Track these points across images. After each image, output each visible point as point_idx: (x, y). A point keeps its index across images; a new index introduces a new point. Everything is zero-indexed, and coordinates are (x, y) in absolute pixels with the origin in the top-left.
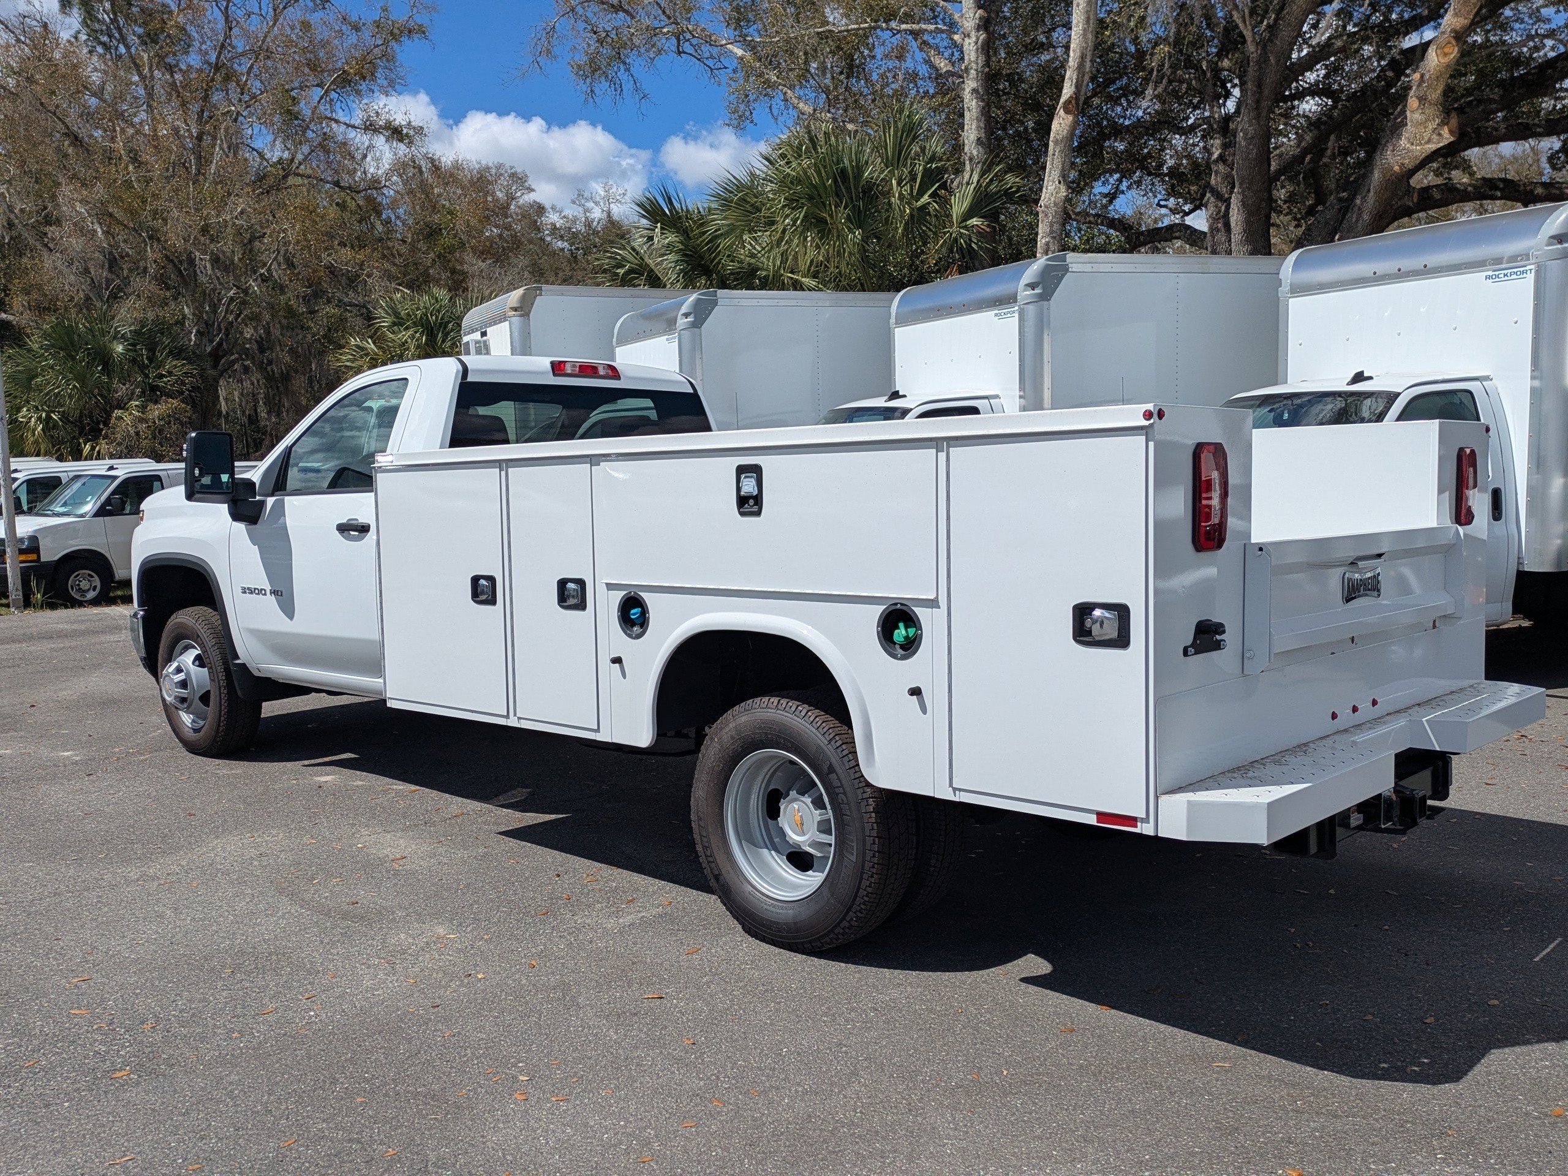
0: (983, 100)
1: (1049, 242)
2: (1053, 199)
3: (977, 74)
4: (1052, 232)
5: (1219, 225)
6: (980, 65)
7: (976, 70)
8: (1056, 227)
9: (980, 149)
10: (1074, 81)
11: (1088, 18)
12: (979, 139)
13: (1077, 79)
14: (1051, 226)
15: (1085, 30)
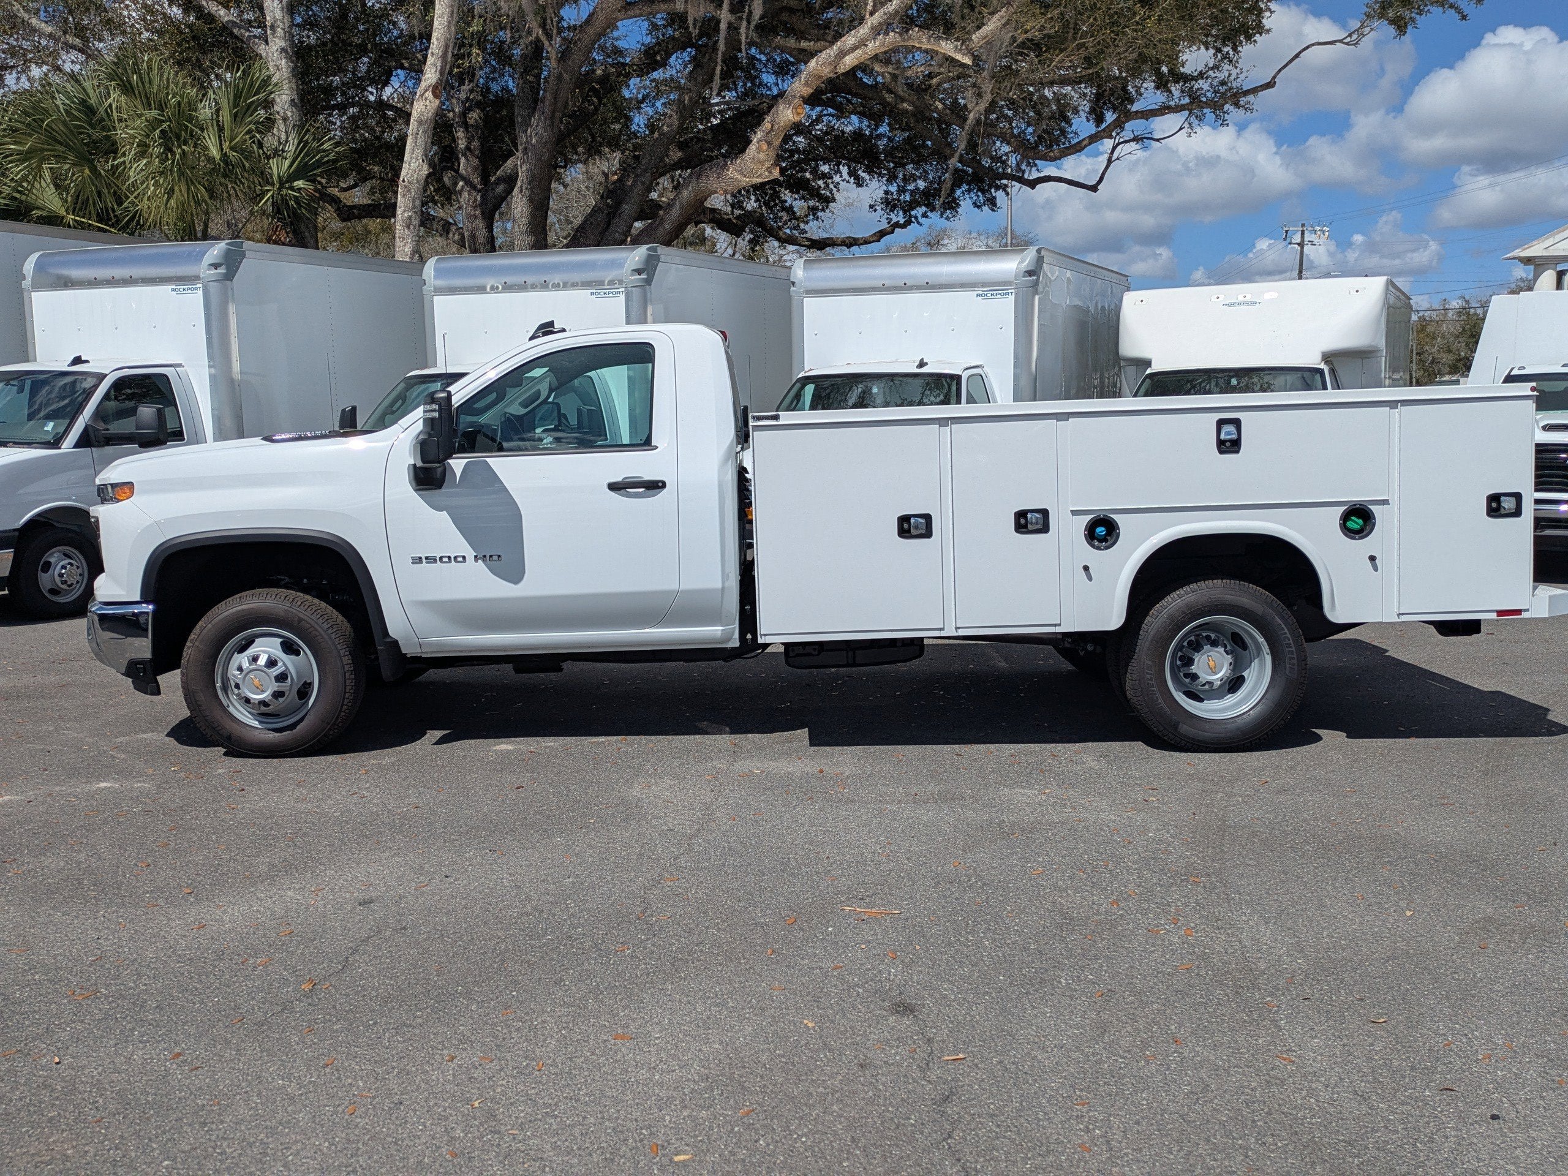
0: (292, 62)
1: (411, 217)
2: (415, 176)
3: (285, 33)
4: (414, 207)
5: (477, 213)
6: (287, 25)
7: (284, 29)
8: (418, 203)
9: (294, 110)
10: (439, 68)
11: (452, 12)
12: (293, 100)
13: (441, 67)
14: (414, 202)
15: (449, 22)
